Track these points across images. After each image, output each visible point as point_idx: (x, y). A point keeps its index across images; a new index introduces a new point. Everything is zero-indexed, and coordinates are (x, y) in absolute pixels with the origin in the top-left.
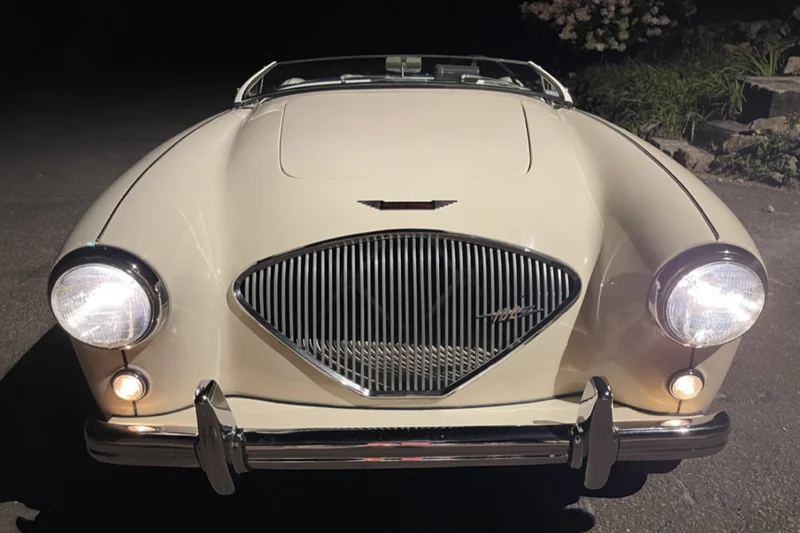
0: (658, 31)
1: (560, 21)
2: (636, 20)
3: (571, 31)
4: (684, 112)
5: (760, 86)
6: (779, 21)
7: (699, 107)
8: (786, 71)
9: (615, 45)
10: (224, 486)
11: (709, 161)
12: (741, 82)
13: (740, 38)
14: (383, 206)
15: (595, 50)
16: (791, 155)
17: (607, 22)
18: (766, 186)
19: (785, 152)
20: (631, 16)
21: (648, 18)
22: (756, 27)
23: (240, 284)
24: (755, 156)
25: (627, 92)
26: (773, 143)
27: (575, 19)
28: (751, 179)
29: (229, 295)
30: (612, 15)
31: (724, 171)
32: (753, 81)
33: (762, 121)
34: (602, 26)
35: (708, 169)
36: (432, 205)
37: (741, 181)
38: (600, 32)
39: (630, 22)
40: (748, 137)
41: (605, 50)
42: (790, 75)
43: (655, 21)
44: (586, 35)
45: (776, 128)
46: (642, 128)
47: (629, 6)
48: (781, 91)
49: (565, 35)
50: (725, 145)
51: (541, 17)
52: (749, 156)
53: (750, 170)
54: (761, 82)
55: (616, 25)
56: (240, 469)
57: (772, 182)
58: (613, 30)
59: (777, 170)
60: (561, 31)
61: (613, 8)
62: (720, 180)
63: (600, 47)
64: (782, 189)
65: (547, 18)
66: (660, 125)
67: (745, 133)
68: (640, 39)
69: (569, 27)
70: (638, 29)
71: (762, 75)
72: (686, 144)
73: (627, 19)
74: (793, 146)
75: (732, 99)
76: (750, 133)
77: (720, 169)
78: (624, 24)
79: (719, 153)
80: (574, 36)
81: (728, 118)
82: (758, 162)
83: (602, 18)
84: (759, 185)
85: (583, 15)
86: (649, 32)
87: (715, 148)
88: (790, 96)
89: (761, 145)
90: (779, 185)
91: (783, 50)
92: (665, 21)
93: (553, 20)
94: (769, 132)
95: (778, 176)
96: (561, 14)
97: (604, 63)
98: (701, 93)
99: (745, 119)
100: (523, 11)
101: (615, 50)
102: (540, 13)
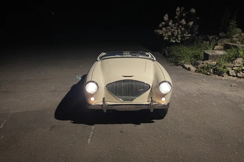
0: (188, 38)
1: (164, 35)
2: (182, 35)
3: (167, 37)
4: (191, 58)
5: (207, 53)
6: (216, 36)
7: (194, 57)
8: (215, 49)
9: (178, 41)
10: (105, 111)
11: (195, 70)
12: (203, 52)
13: (207, 40)
14: (125, 76)
15: (173, 42)
16: (212, 68)
17: (175, 35)
18: (206, 75)
19: (210, 68)
20: (181, 34)
21: (185, 35)
22: (211, 37)
23: (106, 87)
24: (204, 69)
25: (179, 53)
26: (208, 66)
27: (168, 34)
28: (203, 74)
29: (105, 88)
30: (176, 34)
31: (198, 72)
32: (206, 52)
33: (206, 61)
34: (174, 36)
35: (195, 71)
36: (131, 76)
37: (201, 74)
38: (174, 38)
39: (181, 36)
40: (203, 65)
41: (175, 42)
42: (215, 50)
43: (187, 35)
44: (170, 38)
45: (208, 63)
46: (182, 62)
47: (180, 32)
48: (211, 54)
49: (165, 38)
50: (198, 66)
51: (160, 33)
52: (203, 69)
53: (203, 71)
54: (207, 52)
55: (178, 36)
56: (107, 109)
57: (208, 75)
58: (177, 37)
59: (208, 72)
60: (164, 37)
61: (177, 32)
62: (197, 74)
63: (174, 41)
64: (210, 76)
65: (161, 34)
66: (186, 61)
67: (202, 64)
68: (184, 40)
69: (166, 37)
70: (183, 37)
71: (209, 50)
72: (191, 66)
73: (180, 35)
74: (212, 66)
75: (201, 56)
76: (203, 64)
77: (197, 72)
78: (179, 36)
79: (197, 68)
80: (167, 38)
81: (200, 60)
82: (205, 70)
83: (174, 34)
84: (205, 75)
85: (170, 34)
86: (186, 38)
87: (196, 67)
88: (213, 56)
89: (205, 66)
90: (209, 75)
91: (215, 44)
92: (190, 35)
93: (162, 34)
94: (207, 63)
95: (209, 73)
96: (164, 33)
97: (175, 45)
98: (194, 54)
99: (203, 60)
100: (155, 31)
101: (178, 42)
102: (159, 32)
